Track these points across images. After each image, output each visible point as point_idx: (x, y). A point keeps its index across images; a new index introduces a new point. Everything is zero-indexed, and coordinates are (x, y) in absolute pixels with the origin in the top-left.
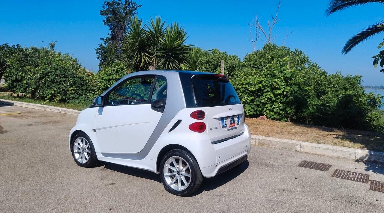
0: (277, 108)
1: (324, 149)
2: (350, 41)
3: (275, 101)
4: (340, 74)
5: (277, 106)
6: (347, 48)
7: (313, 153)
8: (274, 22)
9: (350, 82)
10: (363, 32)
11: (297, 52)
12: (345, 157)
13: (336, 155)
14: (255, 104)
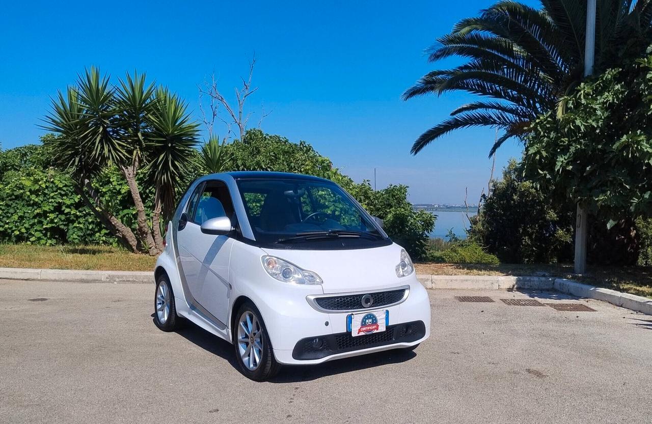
4: (369, 184)
6: (418, 147)
8: (247, 92)
11: (304, 147)
12: (487, 287)
13: (476, 287)
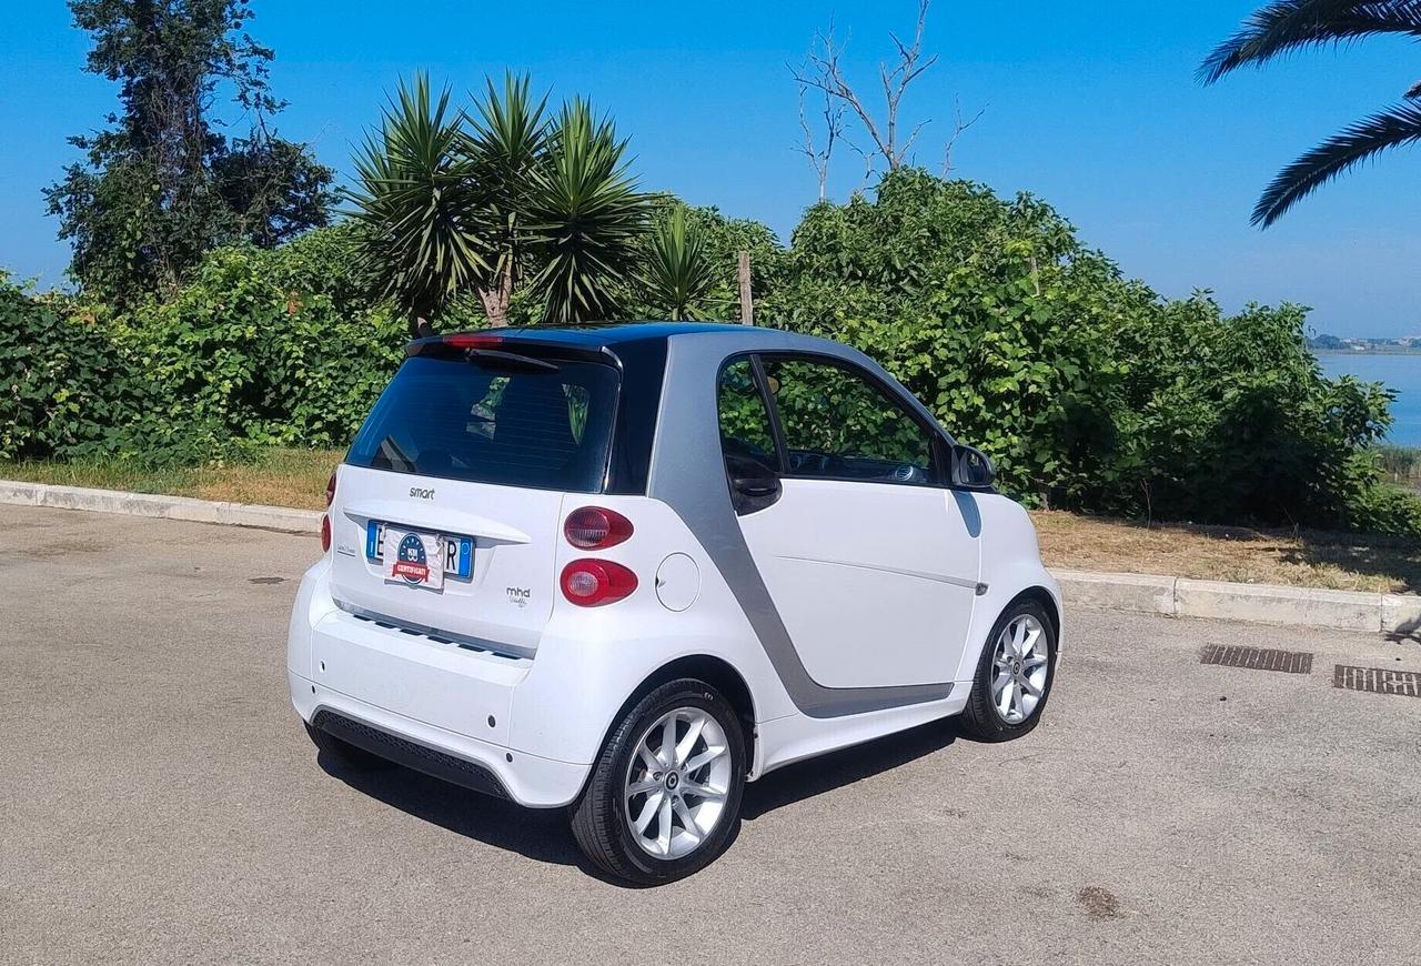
0: (998, 451)
1: (1266, 600)
2: (1287, 173)
3: (991, 425)
4: (1209, 299)
5: (1001, 443)
6: (1274, 204)
7: (1224, 620)
8: (909, 71)
9: (1260, 335)
10: (1341, 139)
11: (1026, 207)
12: (1344, 624)
13: (1309, 622)
14: (900, 442)
